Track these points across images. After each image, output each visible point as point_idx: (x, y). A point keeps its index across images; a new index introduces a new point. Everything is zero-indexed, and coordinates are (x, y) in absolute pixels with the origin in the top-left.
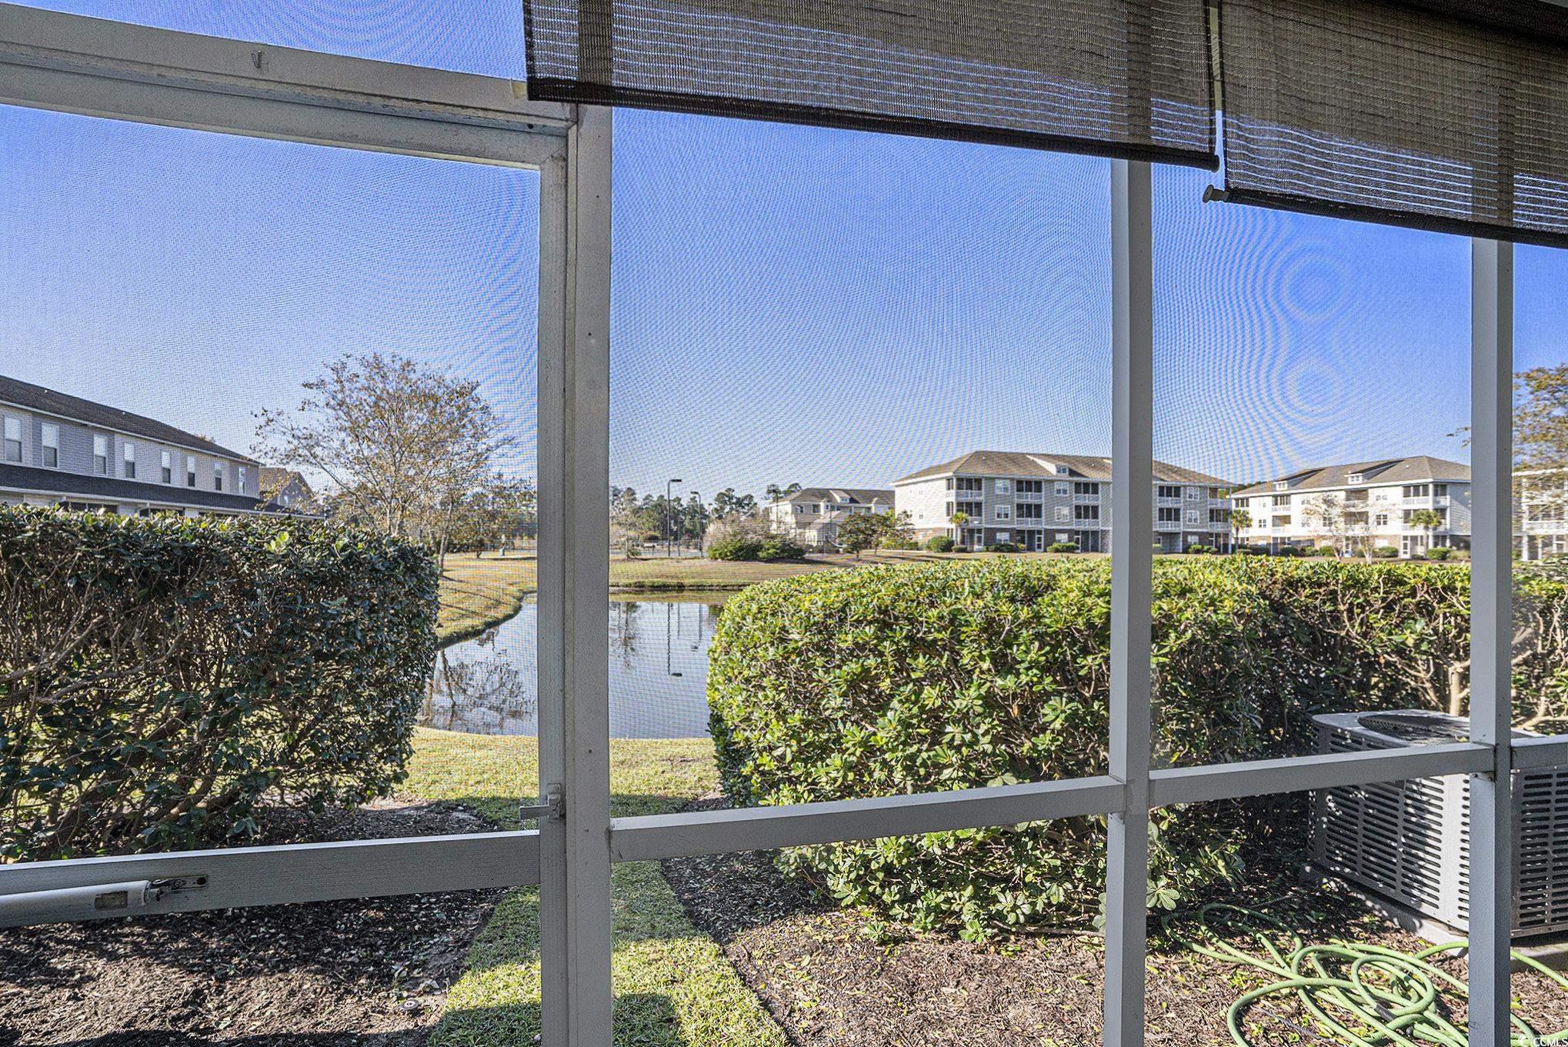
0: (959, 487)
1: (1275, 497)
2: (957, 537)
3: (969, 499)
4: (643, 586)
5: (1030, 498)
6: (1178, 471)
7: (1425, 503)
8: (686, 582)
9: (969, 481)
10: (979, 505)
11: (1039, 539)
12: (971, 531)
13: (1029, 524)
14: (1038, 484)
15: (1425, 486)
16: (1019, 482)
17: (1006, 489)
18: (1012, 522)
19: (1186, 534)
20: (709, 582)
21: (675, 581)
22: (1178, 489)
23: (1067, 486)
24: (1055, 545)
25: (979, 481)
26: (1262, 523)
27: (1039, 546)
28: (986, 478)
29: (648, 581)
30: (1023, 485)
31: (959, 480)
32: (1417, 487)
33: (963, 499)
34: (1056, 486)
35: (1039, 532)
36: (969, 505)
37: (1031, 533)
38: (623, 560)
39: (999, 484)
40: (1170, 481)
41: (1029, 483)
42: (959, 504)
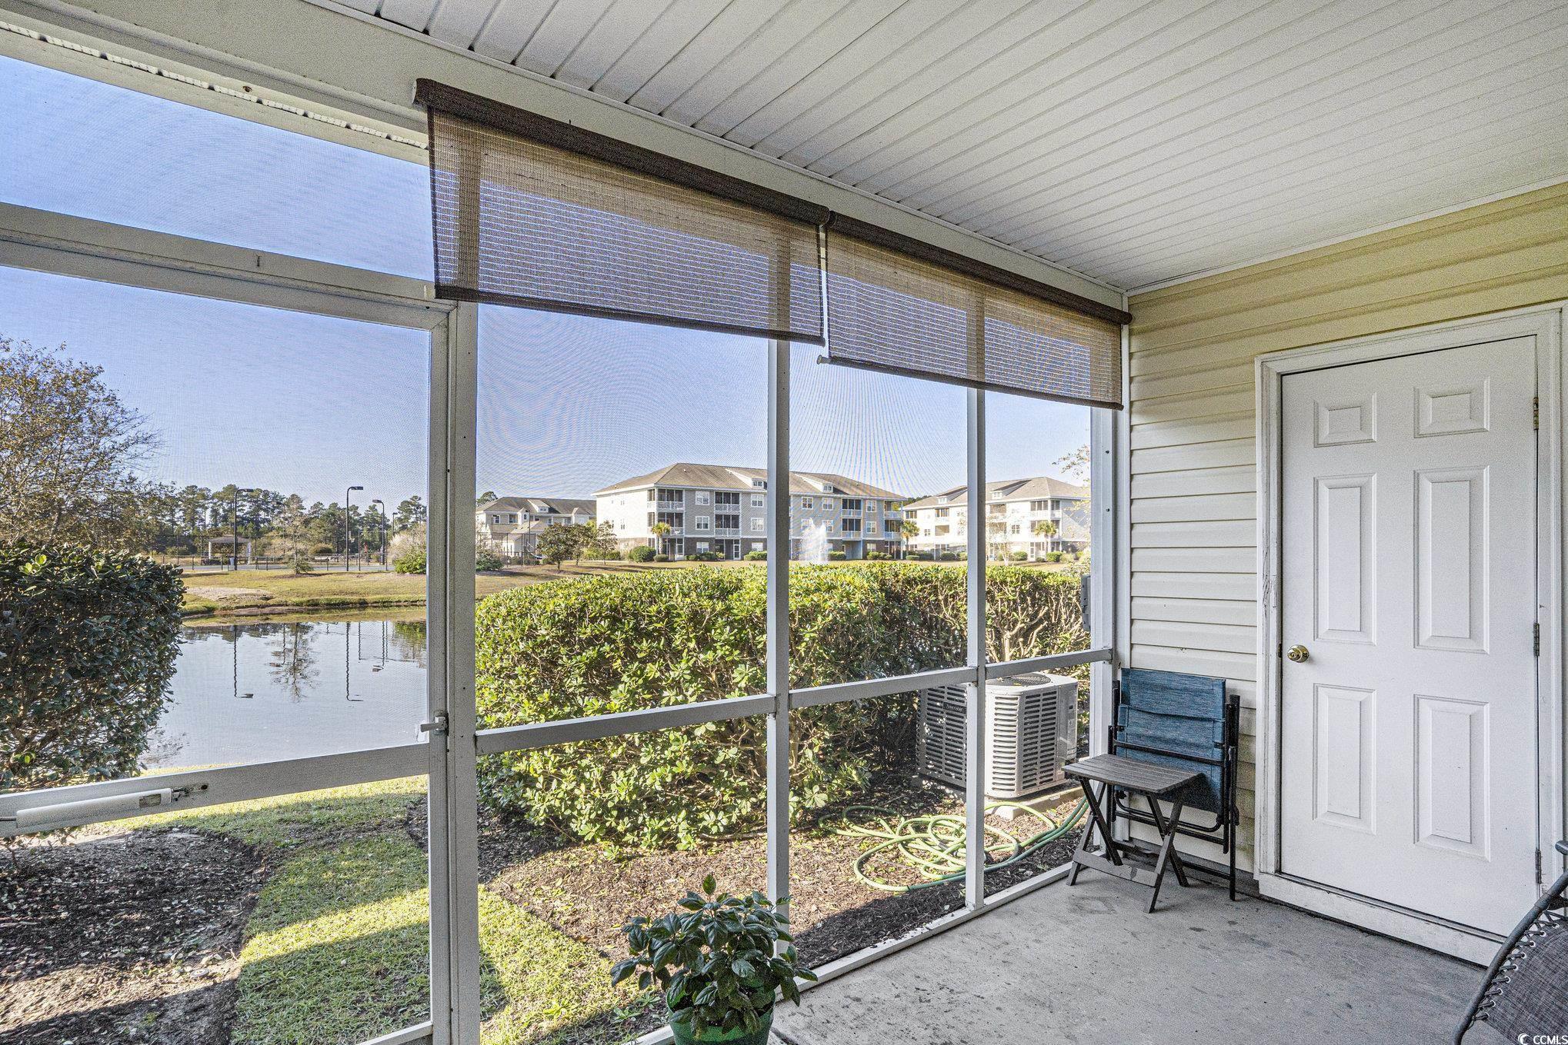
0: (661, 498)
1: (938, 509)
2: (658, 547)
3: (670, 510)
4: (317, 605)
5: (728, 509)
6: (858, 486)
7: (1045, 515)
8: (370, 598)
9: (671, 492)
10: (679, 516)
11: (737, 548)
12: (672, 541)
13: (728, 534)
14: (736, 495)
15: (1046, 501)
16: (718, 494)
17: (706, 501)
18: (711, 532)
19: (865, 542)
20: (396, 597)
21: (355, 598)
22: (858, 502)
23: (762, 498)
24: (752, 554)
25: (680, 492)
26: (927, 533)
27: (737, 555)
28: (687, 490)
29: (323, 599)
30: (723, 497)
31: (661, 491)
32: (1040, 502)
33: (665, 510)
34: (753, 498)
35: (737, 541)
36: (670, 515)
37: (730, 542)
38: (292, 576)
39: (699, 495)
40: (852, 494)
41: (727, 494)
42: (661, 516)
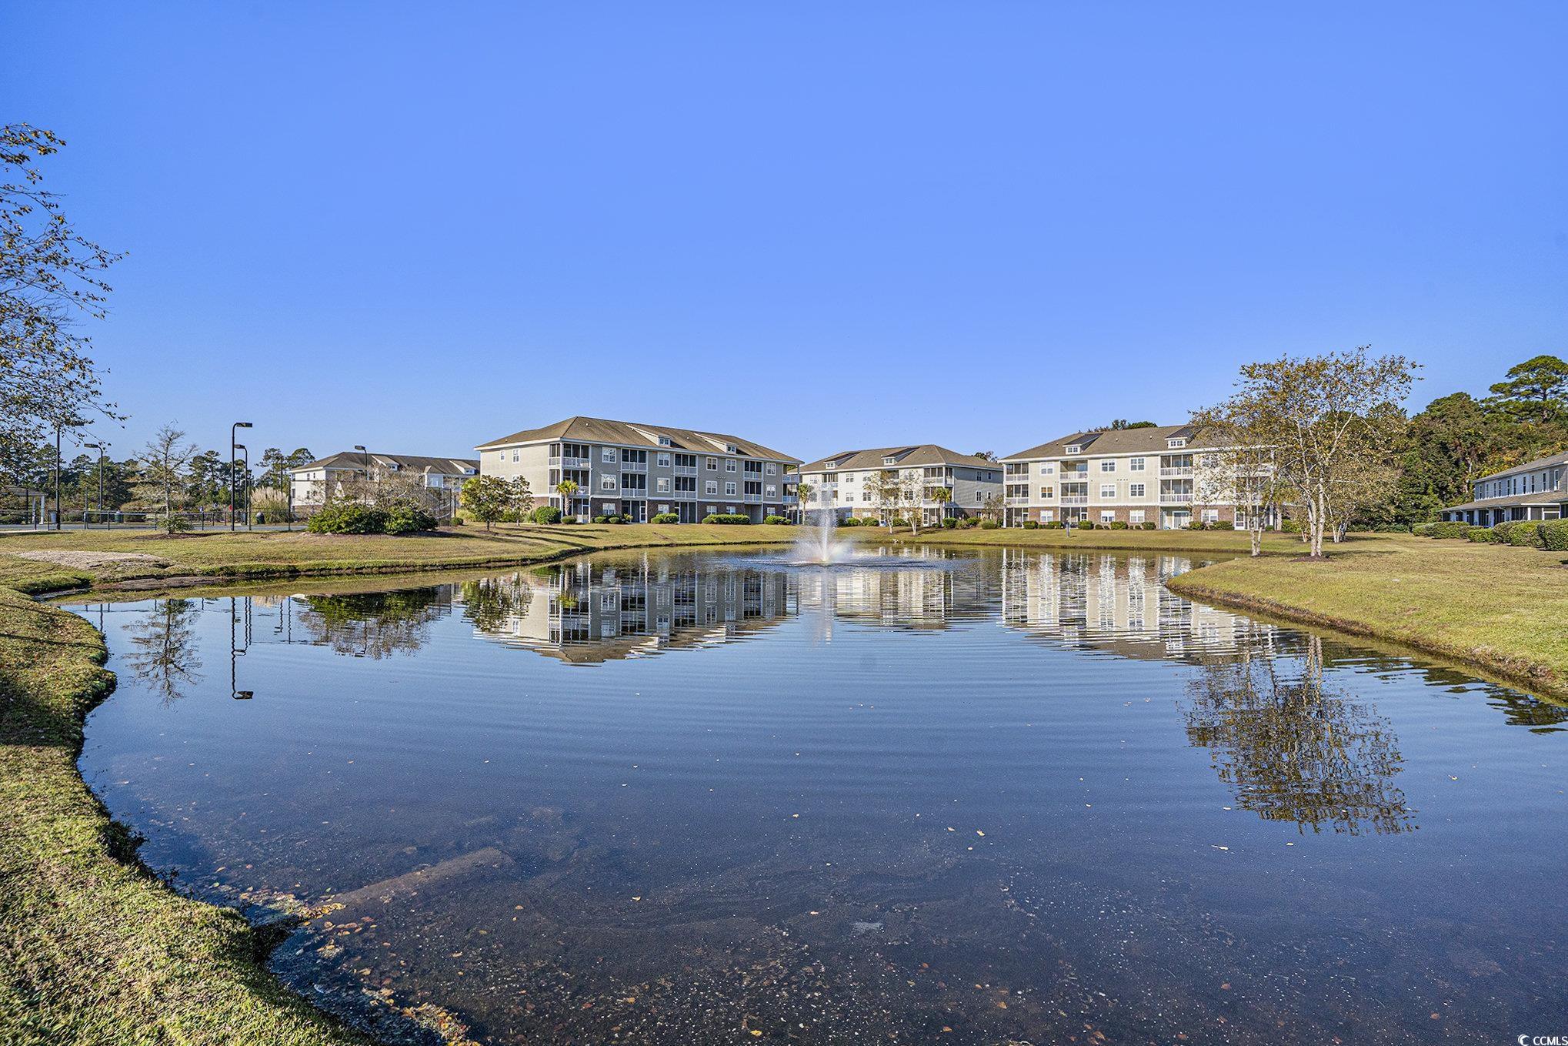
0: (567, 454)
1: (825, 475)
2: (564, 507)
3: (576, 467)
5: (634, 468)
6: (756, 447)
7: (939, 483)
9: (576, 447)
10: (585, 473)
11: (643, 510)
12: (577, 502)
13: (633, 495)
14: (643, 453)
15: (940, 468)
16: (625, 451)
17: (612, 458)
18: (617, 492)
19: (766, 506)
22: (759, 464)
23: (666, 457)
24: (658, 516)
25: (585, 448)
27: (643, 519)
28: (593, 446)
30: (628, 455)
31: (566, 446)
32: (933, 469)
33: (571, 467)
34: (659, 457)
35: (643, 503)
36: (576, 473)
37: (636, 504)
39: (606, 452)
40: (753, 456)
41: (634, 452)
42: (566, 473)
